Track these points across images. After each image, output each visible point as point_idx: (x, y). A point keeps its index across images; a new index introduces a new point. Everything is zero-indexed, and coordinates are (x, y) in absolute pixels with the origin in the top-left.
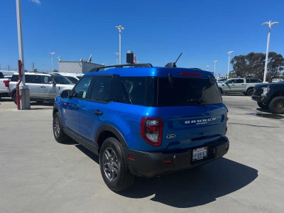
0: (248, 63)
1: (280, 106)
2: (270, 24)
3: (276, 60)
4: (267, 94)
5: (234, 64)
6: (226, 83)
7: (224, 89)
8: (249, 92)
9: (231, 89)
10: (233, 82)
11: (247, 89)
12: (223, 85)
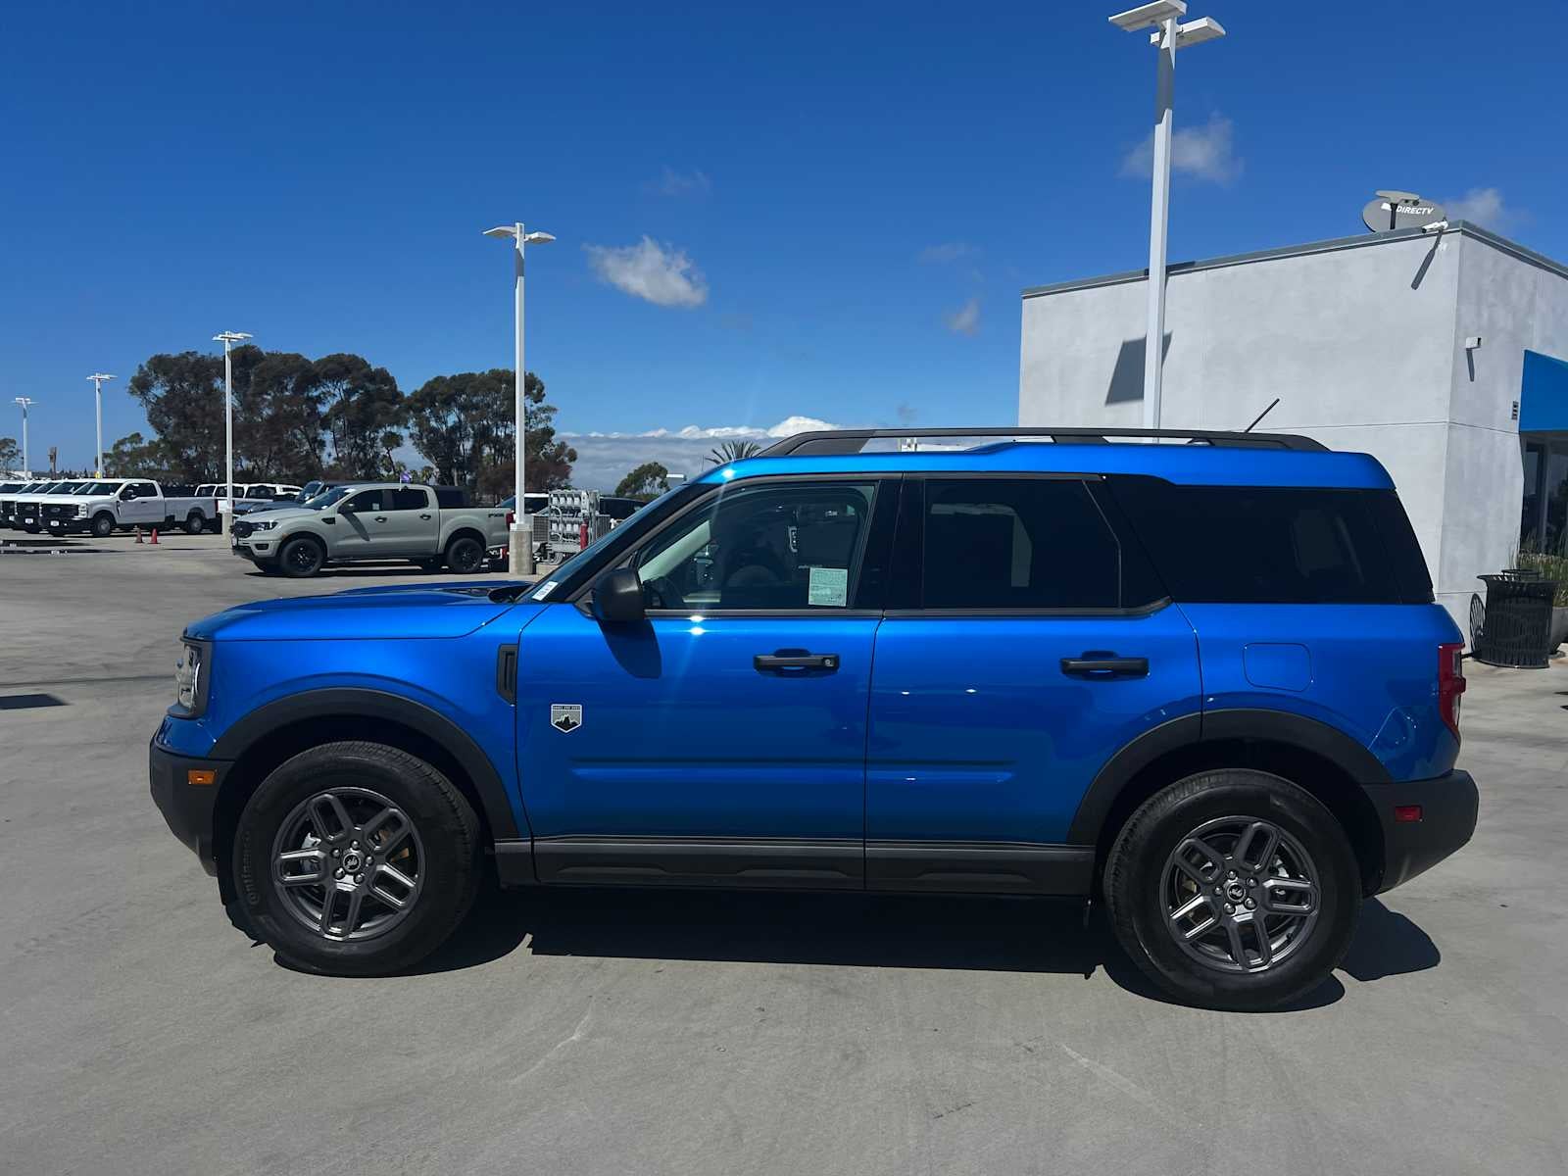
2: (519, 235)
5: (150, 396)
6: (342, 510)
7: (337, 540)
8: (458, 553)
9: (371, 540)
10: (376, 506)
11: (443, 537)
12: (330, 521)
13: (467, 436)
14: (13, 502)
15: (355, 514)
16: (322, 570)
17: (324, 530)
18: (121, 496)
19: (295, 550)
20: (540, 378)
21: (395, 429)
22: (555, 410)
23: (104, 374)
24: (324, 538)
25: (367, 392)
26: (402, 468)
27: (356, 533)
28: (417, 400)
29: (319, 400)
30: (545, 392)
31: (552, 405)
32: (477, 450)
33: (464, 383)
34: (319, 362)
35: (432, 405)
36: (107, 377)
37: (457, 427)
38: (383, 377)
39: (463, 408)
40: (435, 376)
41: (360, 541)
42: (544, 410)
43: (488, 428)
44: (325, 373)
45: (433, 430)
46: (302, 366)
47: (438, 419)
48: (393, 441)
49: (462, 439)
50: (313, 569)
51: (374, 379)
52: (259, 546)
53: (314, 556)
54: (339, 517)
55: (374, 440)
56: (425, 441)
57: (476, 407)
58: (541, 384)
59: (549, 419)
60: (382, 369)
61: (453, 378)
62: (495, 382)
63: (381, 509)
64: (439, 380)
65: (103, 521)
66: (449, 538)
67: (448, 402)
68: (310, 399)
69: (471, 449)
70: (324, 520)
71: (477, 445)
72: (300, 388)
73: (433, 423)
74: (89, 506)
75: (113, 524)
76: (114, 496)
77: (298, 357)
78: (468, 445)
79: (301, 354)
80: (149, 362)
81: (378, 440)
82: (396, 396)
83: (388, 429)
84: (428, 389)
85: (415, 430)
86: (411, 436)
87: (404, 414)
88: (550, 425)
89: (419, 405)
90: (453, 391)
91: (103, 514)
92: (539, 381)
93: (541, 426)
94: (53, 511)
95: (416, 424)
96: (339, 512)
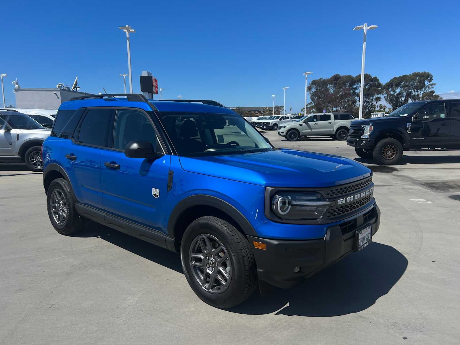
0: (332, 91)
1: (389, 153)
2: (365, 28)
3: (371, 86)
4: (370, 135)
5: (311, 92)
6: (305, 122)
7: (302, 130)
8: (340, 134)
9: (313, 130)
10: (315, 120)
11: (335, 129)
12: (301, 125)
13: (403, 96)
14: (262, 122)
15: (308, 123)
16: (298, 139)
17: (299, 128)
18: (280, 120)
19: (291, 133)
20: (431, 74)
21: (379, 96)
22: (435, 84)
23: (286, 87)
24: (299, 130)
25: (370, 85)
26: (385, 107)
27: (308, 128)
28: (387, 86)
29: (356, 88)
30: (433, 78)
31: (435, 83)
32: (406, 100)
33: (404, 78)
34: (356, 77)
35: (392, 87)
36: (287, 88)
37: (401, 93)
38: (376, 79)
39: (403, 87)
40: (394, 77)
41: (310, 131)
42: (431, 85)
43: (411, 92)
44: (357, 80)
45: (392, 95)
46: (351, 79)
47: (394, 91)
48: (378, 99)
49: (401, 97)
50: (295, 139)
51: (372, 80)
52: (282, 133)
53: (296, 135)
54: (304, 124)
55: (372, 99)
56: (389, 99)
57: (407, 86)
58: (432, 76)
59: (433, 87)
60: (375, 77)
61: (400, 77)
62: (414, 77)
63: (316, 121)
64: (395, 78)
65: (275, 126)
66: (337, 130)
67: (397, 86)
68: (354, 88)
69: (404, 100)
70: (299, 125)
71: (406, 99)
72: (351, 85)
73: (392, 93)
74: (272, 122)
75: (278, 127)
76: (278, 120)
77: (350, 76)
78: (403, 99)
79: (351, 75)
80: (311, 82)
81: (374, 99)
82: (379, 85)
83: (377, 96)
84: (391, 82)
85: (386, 95)
86: (384, 97)
87: (382, 90)
88: (433, 89)
89: (387, 87)
90: (399, 81)
91: (275, 124)
92: (431, 75)
93: (430, 90)
94: (265, 124)
95: (386, 93)
96: (304, 122)
